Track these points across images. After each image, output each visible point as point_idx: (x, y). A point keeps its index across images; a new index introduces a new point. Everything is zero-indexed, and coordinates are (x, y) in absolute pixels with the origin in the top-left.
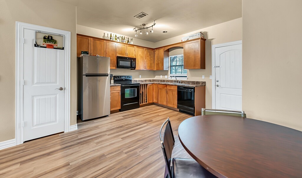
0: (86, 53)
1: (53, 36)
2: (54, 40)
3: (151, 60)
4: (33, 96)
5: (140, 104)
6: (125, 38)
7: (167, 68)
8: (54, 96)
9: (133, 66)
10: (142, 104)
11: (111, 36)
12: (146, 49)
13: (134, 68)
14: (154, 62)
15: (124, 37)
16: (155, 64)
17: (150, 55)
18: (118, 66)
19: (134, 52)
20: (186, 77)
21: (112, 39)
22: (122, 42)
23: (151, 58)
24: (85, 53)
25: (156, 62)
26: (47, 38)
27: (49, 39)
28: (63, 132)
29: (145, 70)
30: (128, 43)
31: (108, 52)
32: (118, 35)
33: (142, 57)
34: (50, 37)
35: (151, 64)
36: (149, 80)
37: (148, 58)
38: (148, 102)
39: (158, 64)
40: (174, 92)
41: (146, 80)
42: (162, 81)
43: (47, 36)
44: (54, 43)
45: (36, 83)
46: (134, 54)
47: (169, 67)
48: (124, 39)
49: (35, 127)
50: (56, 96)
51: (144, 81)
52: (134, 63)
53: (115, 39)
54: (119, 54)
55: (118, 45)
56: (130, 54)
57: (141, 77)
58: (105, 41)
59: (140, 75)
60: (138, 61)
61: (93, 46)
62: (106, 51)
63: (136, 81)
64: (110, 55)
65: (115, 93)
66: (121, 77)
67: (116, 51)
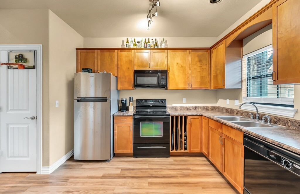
0: (87, 71)
1: (23, 53)
2: (24, 58)
3: (203, 71)
4: (8, 124)
5: (171, 151)
6: (151, 41)
7: (239, 83)
8: (25, 126)
9: (162, 84)
10: (174, 151)
11: (127, 42)
12: (190, 51)
13: (165, 87)
14: (210, 74)
15: (149, 39)
16: (212, 76)
17: (200, 61)
18: (137, 86)
19: (165, 60)
20: (292, 106)
21: (128, 46)
22: (145, 47)
23: (204, 67)
24: (85, 71)
25: (213, 73)
26: (18, 57)
27: (20, 58)
28: (35, 173)
29: (188, 89)
30: (156, 47)
31: (121, 66)
32: (138, 39)
33: (182, 67)
34: (21, 56)
35: (202, 78)
36: (204, 107)
37: (195, 67)
38: (190, 149)
39: (216, 77)
40: (236, 148)
41: (196, 108)
42: (229, 110)
43: (18, 55)
44: (25, 62)
45: (10, 109)
46: (166, 63)
47: (242, 81)
48: (149, 42)
49: (10, 159)
50: (29, 126)
51: (191, 109)
52: (164, 79)
53: (134, 45)
54: (139, 66)
55: (136, 53)
56: (158, 63)
57: (185, 102)
58: (116, 51)
59: (183, 99)
60: (174, 75)
61: (101, 60)
62: (118, 65)
63: (175, 109)
64: (124, 69)
65: (123, 127)
66: (147, 101)
67: (133, 63)
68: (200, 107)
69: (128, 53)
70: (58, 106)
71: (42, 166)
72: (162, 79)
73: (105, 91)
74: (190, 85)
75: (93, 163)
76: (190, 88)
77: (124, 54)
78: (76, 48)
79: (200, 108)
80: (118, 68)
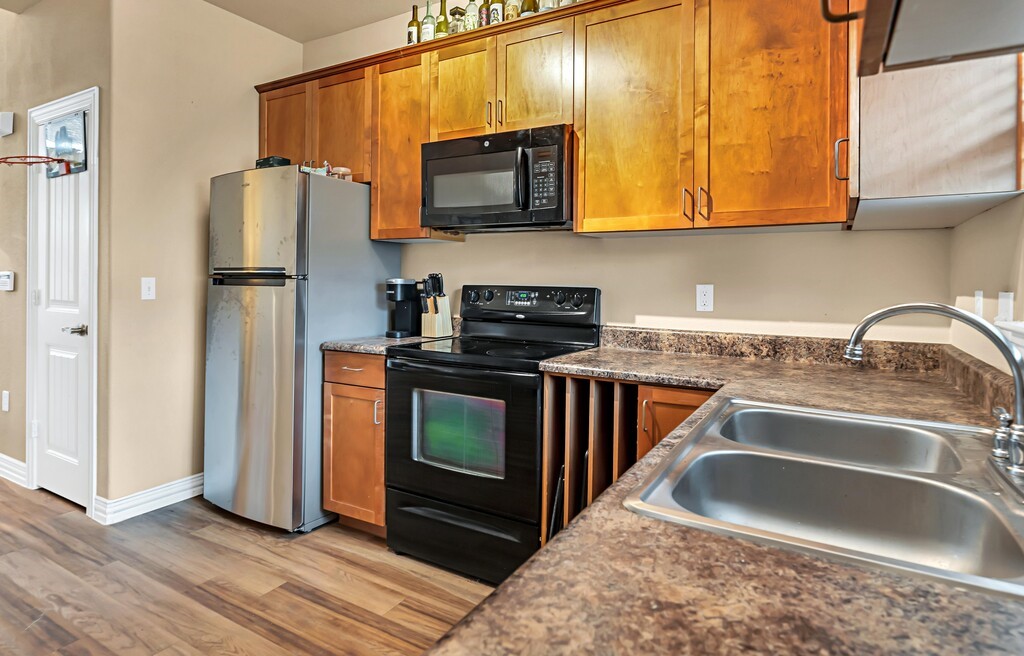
4: (48, 345)
9: (539, 202)
11: (415, 21)
17: (771, 41)
21: (413, 38)
22: (480, 26)
28: (83, 509)
33: (654, 96)
35: (785, 148)
37: (736, 83)
43: (60, 130)
45: (51, 300)
50: (78, 356)
51: (745, 349)
52: (546, 175)
53: (438, 30)
54: (447, 123)
55: (437, 64)
56: (530, 98)
57: (710, 308)
58: (368, 71)
59: (700, 288)
60: (607, 147)
61: (322, 121)
62: (374, 129)
63: (649, 342)
64: (395, 146)
65: (352, 401)
66: (503, 296)
67: (424, 114)
68: (810, 346)
69: (406, 73)
70: (152, 296)
71: (98, 494)
72: (535, 176)
73: (281, 243)
74: (702, 199)
75: (244, 528)
76: (700, 222)
77: (396, 77)
78: (256, 87)
79: (803, 351)
80: (375, 143)
